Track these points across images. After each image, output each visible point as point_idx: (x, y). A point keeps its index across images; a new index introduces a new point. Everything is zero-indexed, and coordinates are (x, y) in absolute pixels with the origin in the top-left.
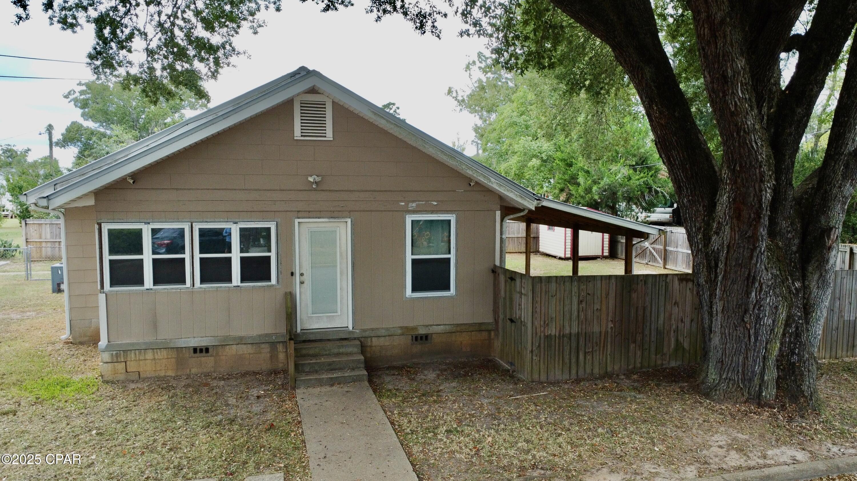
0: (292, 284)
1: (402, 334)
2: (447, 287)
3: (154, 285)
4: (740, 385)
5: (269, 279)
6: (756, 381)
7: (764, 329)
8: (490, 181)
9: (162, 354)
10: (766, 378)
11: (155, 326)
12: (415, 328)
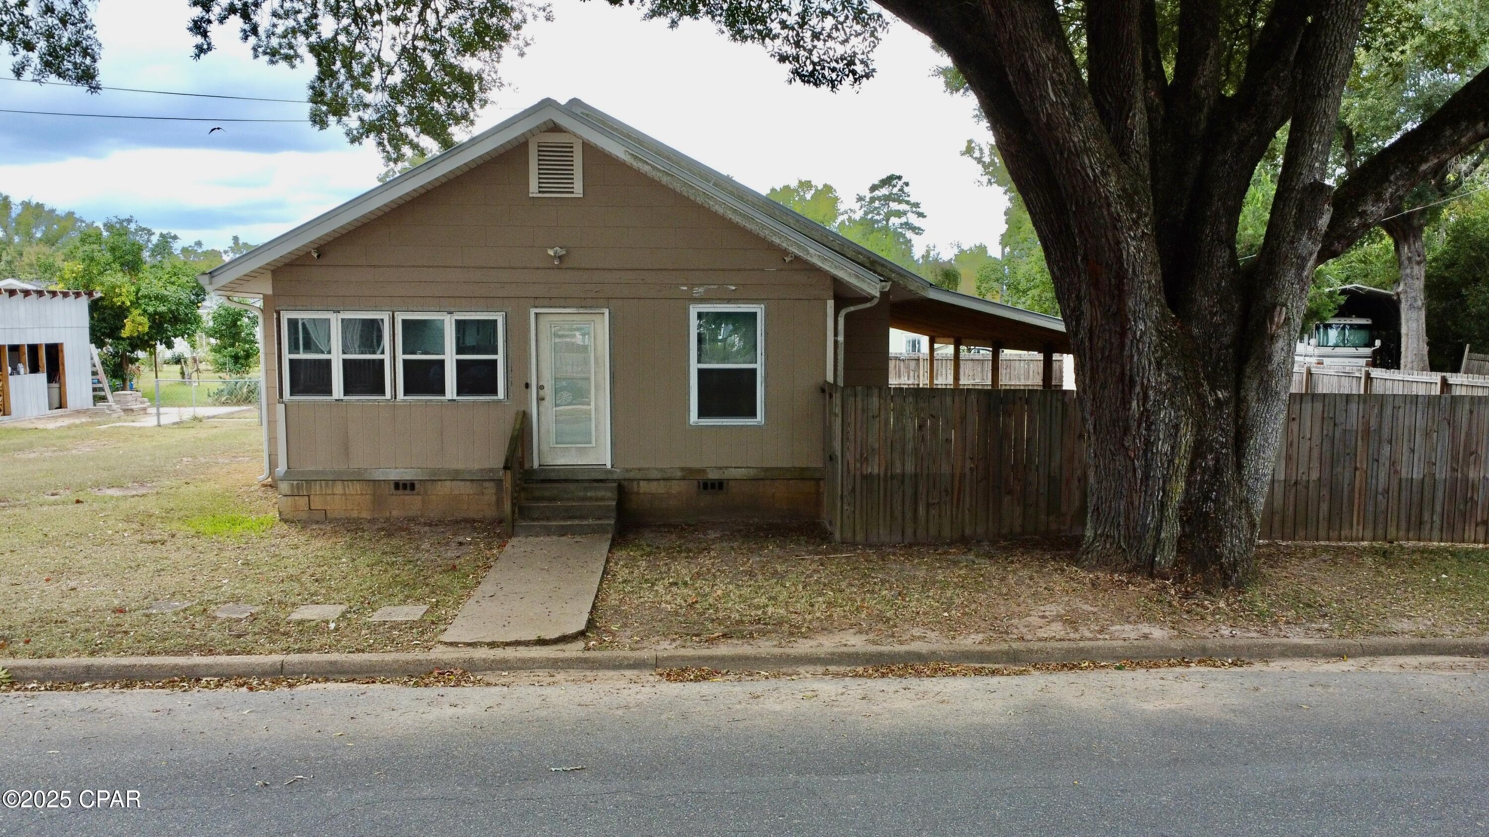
0: (526, 401)
1: (683, 479)
2: (753, 414)
3: (345, 395)
4: (1122, 544)
5: (494, 391)
6: (1149, 541)
7: (1159, 459)
8: (808, 253)
9: (355, 489)
10: (1163, 535)
11: (346, 449)
12: (702, 471)
